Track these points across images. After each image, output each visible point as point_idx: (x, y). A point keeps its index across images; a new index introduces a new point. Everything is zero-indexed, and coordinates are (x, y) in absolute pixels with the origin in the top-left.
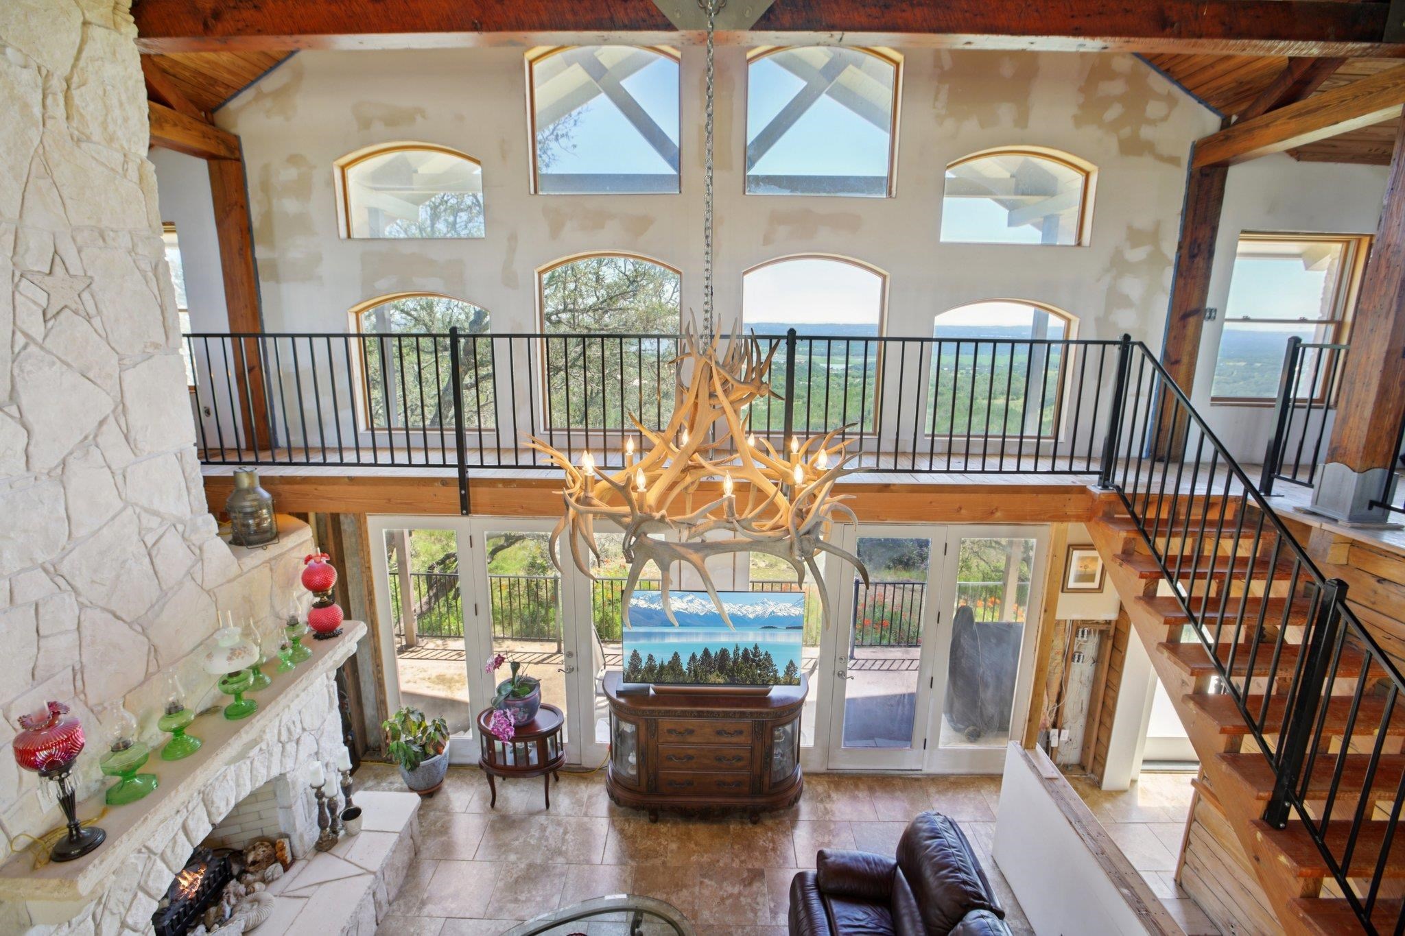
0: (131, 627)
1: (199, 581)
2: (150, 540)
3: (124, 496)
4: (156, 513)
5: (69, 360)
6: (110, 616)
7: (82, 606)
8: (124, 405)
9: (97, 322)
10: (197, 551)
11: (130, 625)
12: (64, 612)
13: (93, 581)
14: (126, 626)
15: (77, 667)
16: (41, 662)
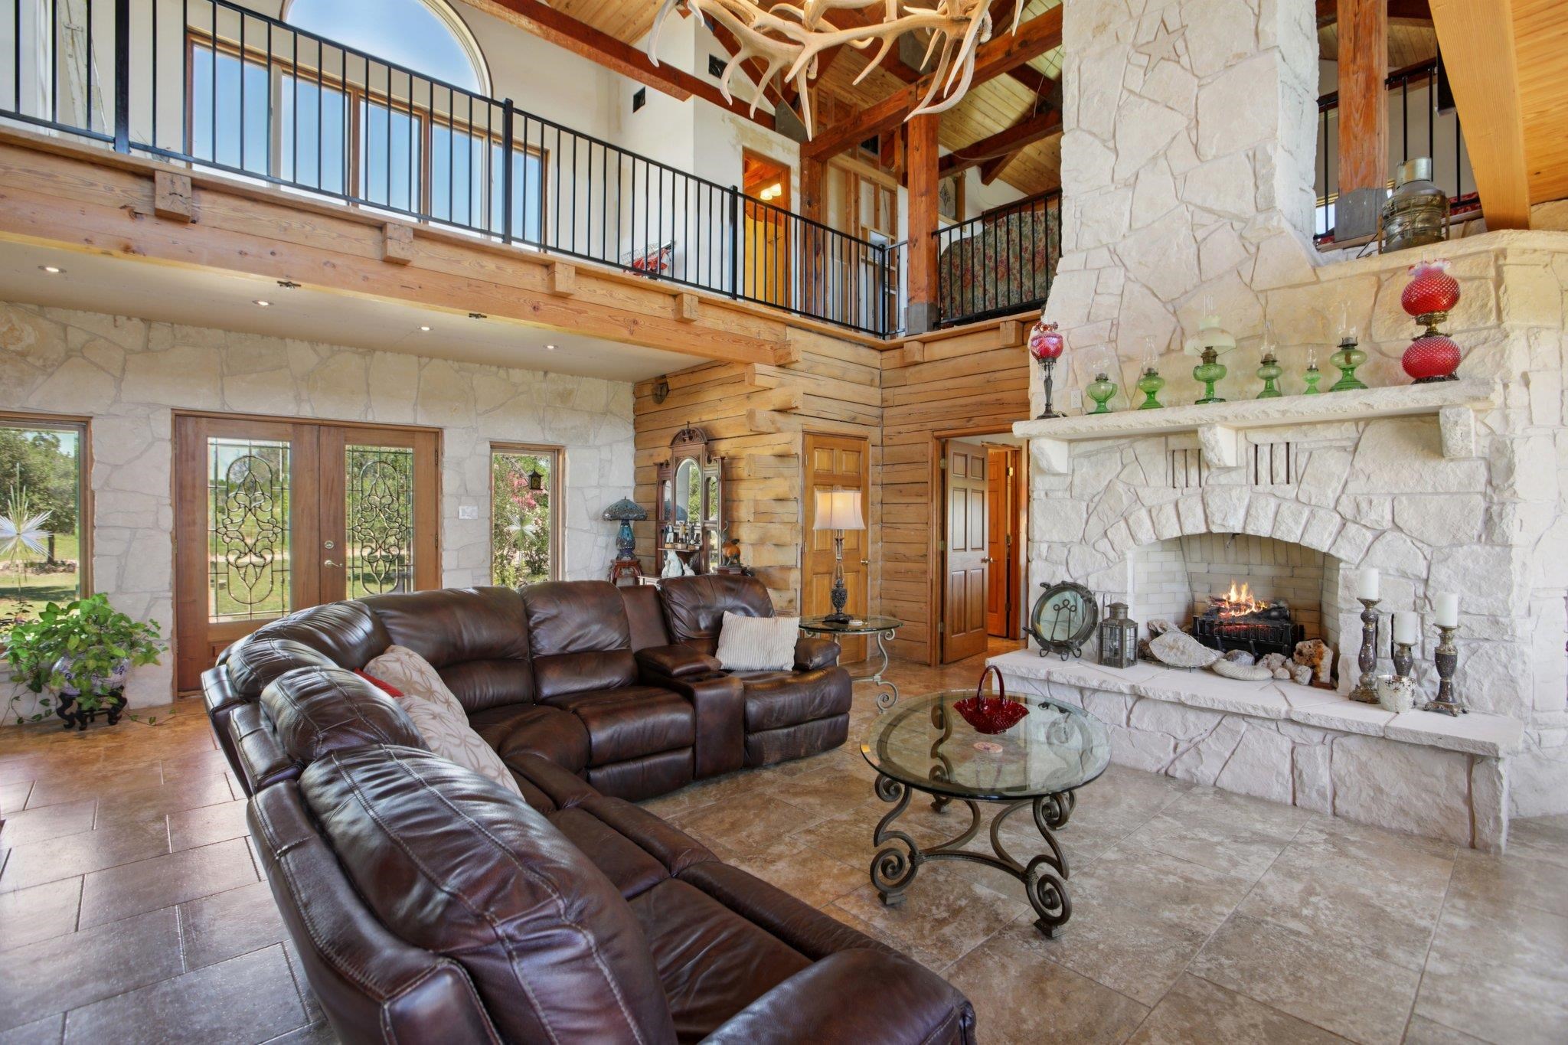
0: (1164, 306)
1: (1247, 280)
2: (1200, 235)
3: (1179, 196)
4: (1210, 211)
5: (1155, 98)
6: (1148, 292)
7: (1128, 279)
8: (1197, 121)
9: (1185, 60)
10: (1253, 250)
11: (1164, 304)
12: (1115, 280)
13: (1140, 263)
14: (1161, 305)
15: (1115, 322)
16: (1093, 311)
